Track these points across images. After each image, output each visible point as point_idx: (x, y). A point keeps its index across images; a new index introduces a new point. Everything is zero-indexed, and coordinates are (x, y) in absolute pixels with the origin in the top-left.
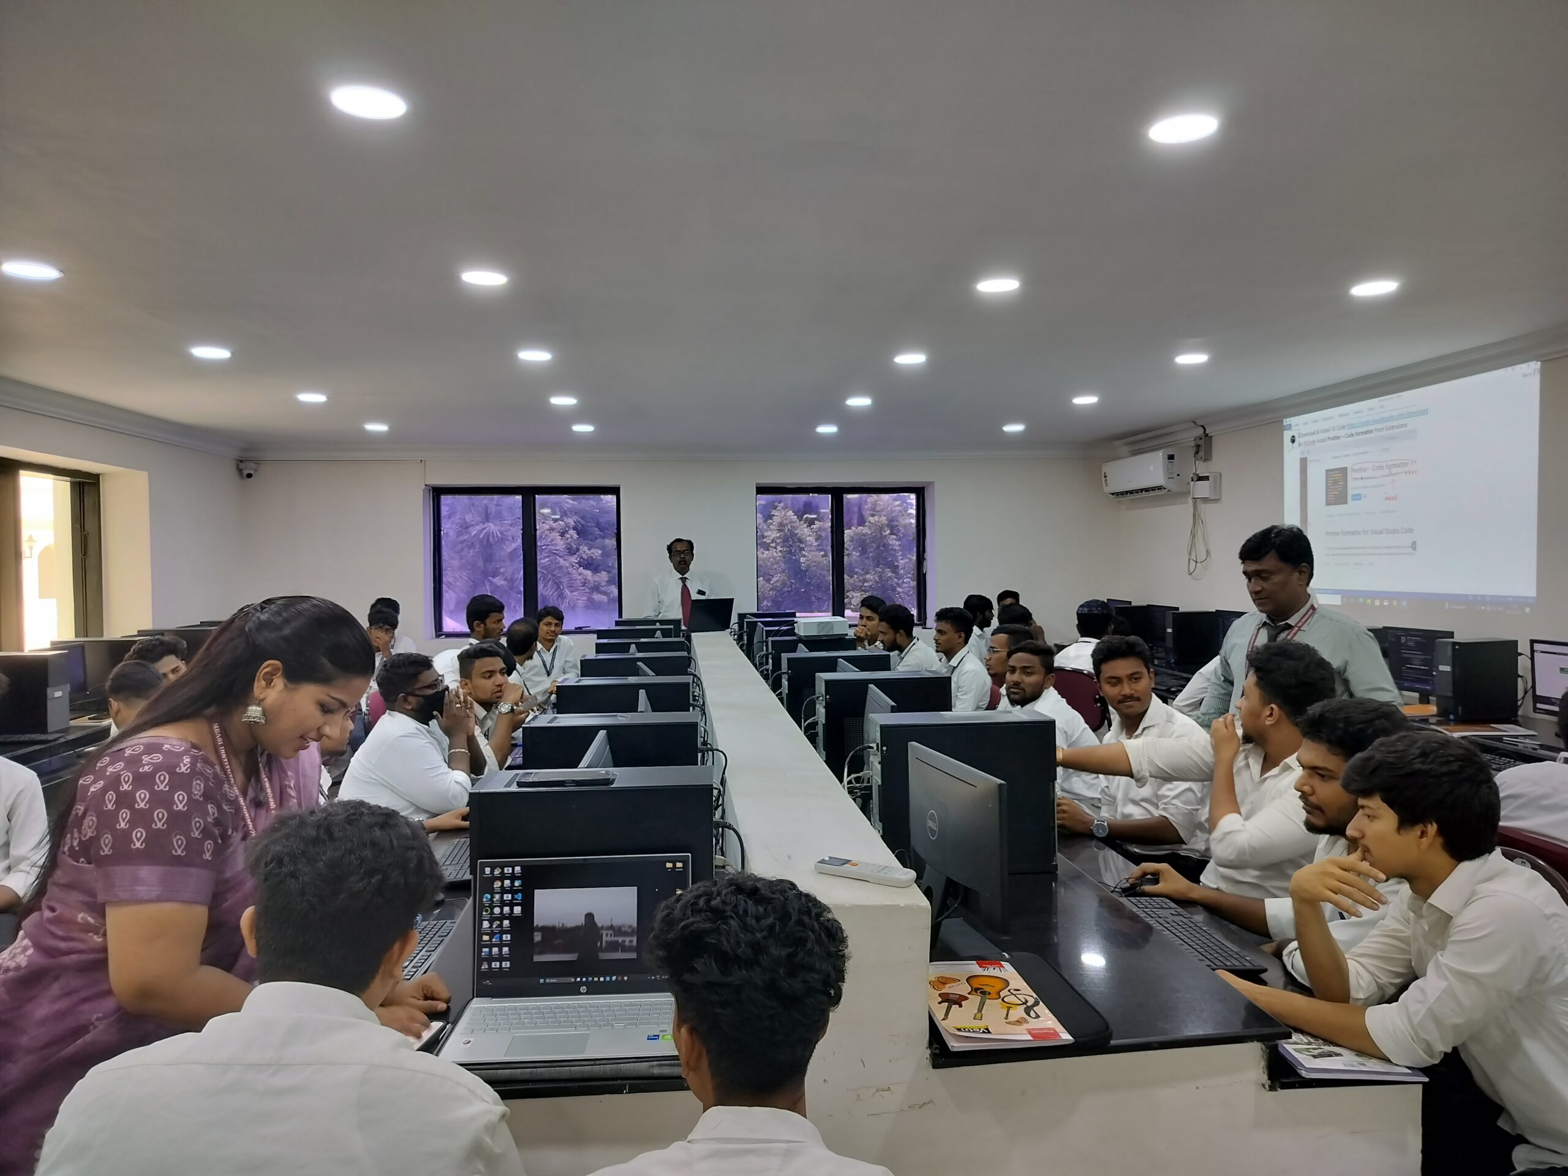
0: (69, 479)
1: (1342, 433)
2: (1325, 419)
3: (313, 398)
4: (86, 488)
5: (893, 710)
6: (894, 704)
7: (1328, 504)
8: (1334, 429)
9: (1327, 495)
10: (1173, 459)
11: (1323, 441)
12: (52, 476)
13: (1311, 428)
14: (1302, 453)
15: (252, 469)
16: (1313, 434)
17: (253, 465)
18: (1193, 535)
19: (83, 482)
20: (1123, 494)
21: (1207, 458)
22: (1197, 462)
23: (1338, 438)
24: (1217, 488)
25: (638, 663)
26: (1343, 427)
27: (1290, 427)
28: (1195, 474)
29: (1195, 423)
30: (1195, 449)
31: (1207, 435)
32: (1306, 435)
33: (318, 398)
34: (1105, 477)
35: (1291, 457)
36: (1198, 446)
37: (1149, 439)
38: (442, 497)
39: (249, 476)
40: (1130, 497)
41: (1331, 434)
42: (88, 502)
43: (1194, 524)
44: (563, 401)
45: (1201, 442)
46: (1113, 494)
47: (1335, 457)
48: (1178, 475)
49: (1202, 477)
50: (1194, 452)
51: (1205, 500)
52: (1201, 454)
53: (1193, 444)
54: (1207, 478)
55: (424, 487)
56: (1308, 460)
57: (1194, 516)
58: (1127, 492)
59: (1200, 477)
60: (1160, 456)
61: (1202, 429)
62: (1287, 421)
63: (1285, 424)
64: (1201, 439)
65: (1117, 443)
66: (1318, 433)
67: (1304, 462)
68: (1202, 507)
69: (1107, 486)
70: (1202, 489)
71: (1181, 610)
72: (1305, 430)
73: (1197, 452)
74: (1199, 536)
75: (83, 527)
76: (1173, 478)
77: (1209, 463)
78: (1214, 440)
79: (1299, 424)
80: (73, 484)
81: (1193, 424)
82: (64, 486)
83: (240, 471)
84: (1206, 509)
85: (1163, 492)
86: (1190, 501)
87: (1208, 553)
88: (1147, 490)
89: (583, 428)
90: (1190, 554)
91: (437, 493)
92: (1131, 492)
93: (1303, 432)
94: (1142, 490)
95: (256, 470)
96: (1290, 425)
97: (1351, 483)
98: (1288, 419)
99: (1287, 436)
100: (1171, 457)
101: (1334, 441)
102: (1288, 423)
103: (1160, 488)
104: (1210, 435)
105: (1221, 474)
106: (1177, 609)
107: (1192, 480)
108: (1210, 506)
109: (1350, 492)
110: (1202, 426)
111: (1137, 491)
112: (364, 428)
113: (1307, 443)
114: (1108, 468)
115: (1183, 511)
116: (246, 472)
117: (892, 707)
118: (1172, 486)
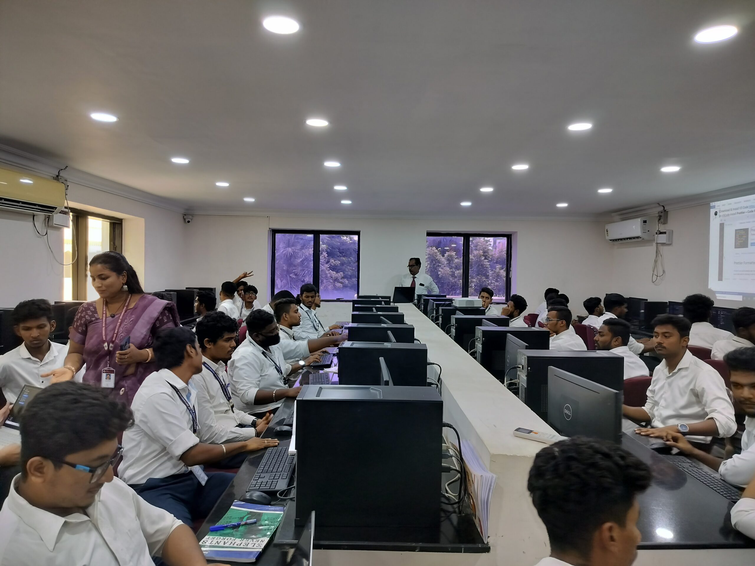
0: (109, 221)
1: (746, 210)
2: (735, 203)
3: (223, 184)
4: (116, 225)
5: (527, 348)
6: (527, 345)
7: (736, 247)
8: (741, 208)
9: (735, 243)
10: (646, 223)
11: (734, 214)
12: (101, 219)
13: (727, 207)
14: (721, 220)
15: (190, 219)
16: (728, 210)
17: (191, 217)
18: (656, 261)
19: (115, 223)
20: (616, 240)
21: (665, 223)
22: (659, 225)
23: (744, 213)
24: (670, 238)
25: (381, 317)
26: (747, 207)
27: (714, 207)
28: (658, 230)
29: (659, 204)
30: (658, 217)
31: (665, 211)
32: (723, 211)
33: (225, 184)
34: (607, 231)
35: (714, 223)
36: (660, 216)
37: (633, 212)
38: (276, 234)
39: (189, 222)
40: (620, 242)
41: (739, 211)
42: (117, 232)
43: (657, 256)
44: (340, 188)
45: (662, 214)
46: (611, 240)
47: (741, 223)
48: (648, 231)
49: (662, 232)
50: (658, 219)
51: (663, 244)
52: (662, 220)
53: (657, 215)
54: (665, 233)
55: (268, 229)
56: (725, 224)
57: (657, 252)
58: (619, 239)
59: (661, 232)
60: (639, 221)
61: (662, 208)
62: (712, 204)
63: (711, 205)
64: (662, 212)
65: (613, 214)
66: (731, 210)
67: (722, 226)
68: (661, 248)
69: (608, 236)
70: (662, 239)
71: (648, 301)
72: (723, 208)
73: (660, 219)
74: (659, 262)
75: (114, 244)
76: (645, 232)
77: (666, 225)
78: (669, 214)
79: (719, 205)
80: (110, 223)
81: (658, 205)
82: (107, 224)
83: (185, 219)
84: (664, 250)
85: (640, 239)
86: (654, 244)
87: (664, 272)
88: (630, 238)
89: (346, 202)
90: (653, 271)
91: (274, 232)
92: (621, 239)
93: (722, 210)
94: (627, 239)
95: (191, 219)
96: (715, 206)
97: (750, 237)
98: (713, 203)
99: (712, 211)
100: (645, 222)
101: (741, 214)
102: (713, 205)
103: (638, 237)
104: (667, 211)
105: (672, 231)
106: (647, 300)
107: (656, 234)
108: (665, 248)
109: (750, 241)
110: (663, 206)
111: (624, 239)
112: (243, 201)
113: (724, 216)
114: (609, 227)
115: (651, 249)
116: (187, 220)
117: (526, 346)
118: (645, 236)
